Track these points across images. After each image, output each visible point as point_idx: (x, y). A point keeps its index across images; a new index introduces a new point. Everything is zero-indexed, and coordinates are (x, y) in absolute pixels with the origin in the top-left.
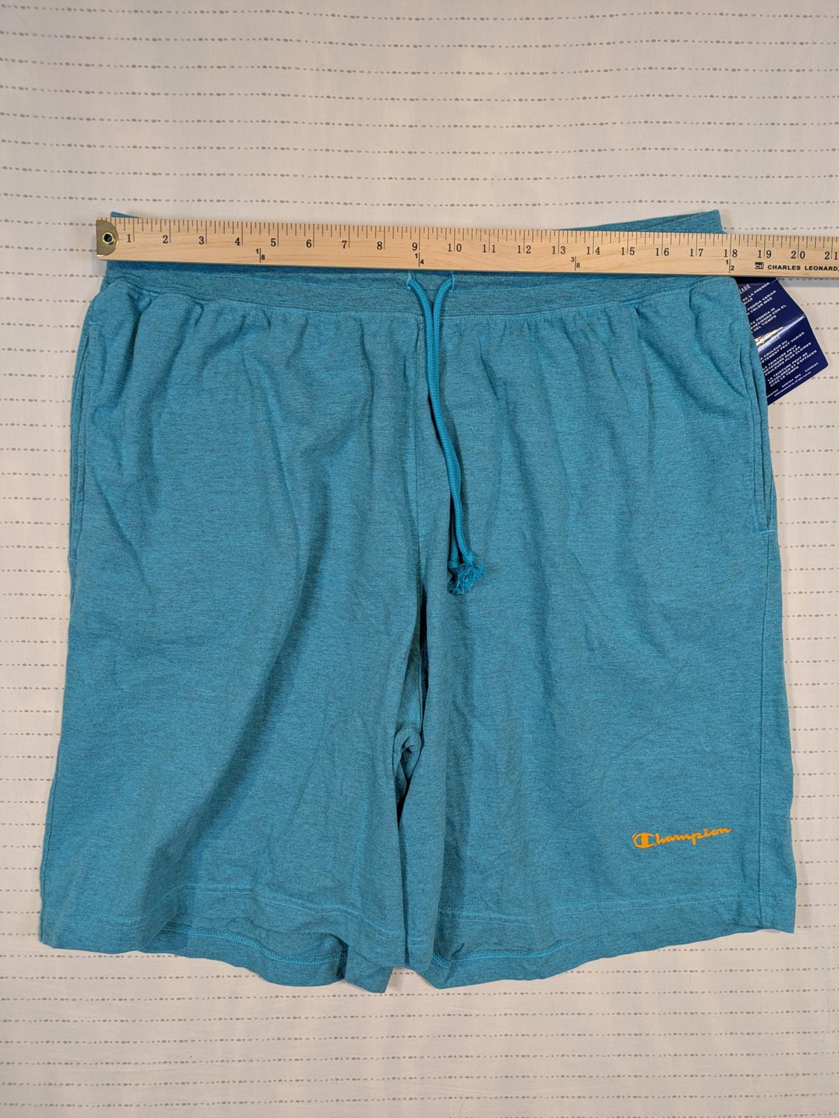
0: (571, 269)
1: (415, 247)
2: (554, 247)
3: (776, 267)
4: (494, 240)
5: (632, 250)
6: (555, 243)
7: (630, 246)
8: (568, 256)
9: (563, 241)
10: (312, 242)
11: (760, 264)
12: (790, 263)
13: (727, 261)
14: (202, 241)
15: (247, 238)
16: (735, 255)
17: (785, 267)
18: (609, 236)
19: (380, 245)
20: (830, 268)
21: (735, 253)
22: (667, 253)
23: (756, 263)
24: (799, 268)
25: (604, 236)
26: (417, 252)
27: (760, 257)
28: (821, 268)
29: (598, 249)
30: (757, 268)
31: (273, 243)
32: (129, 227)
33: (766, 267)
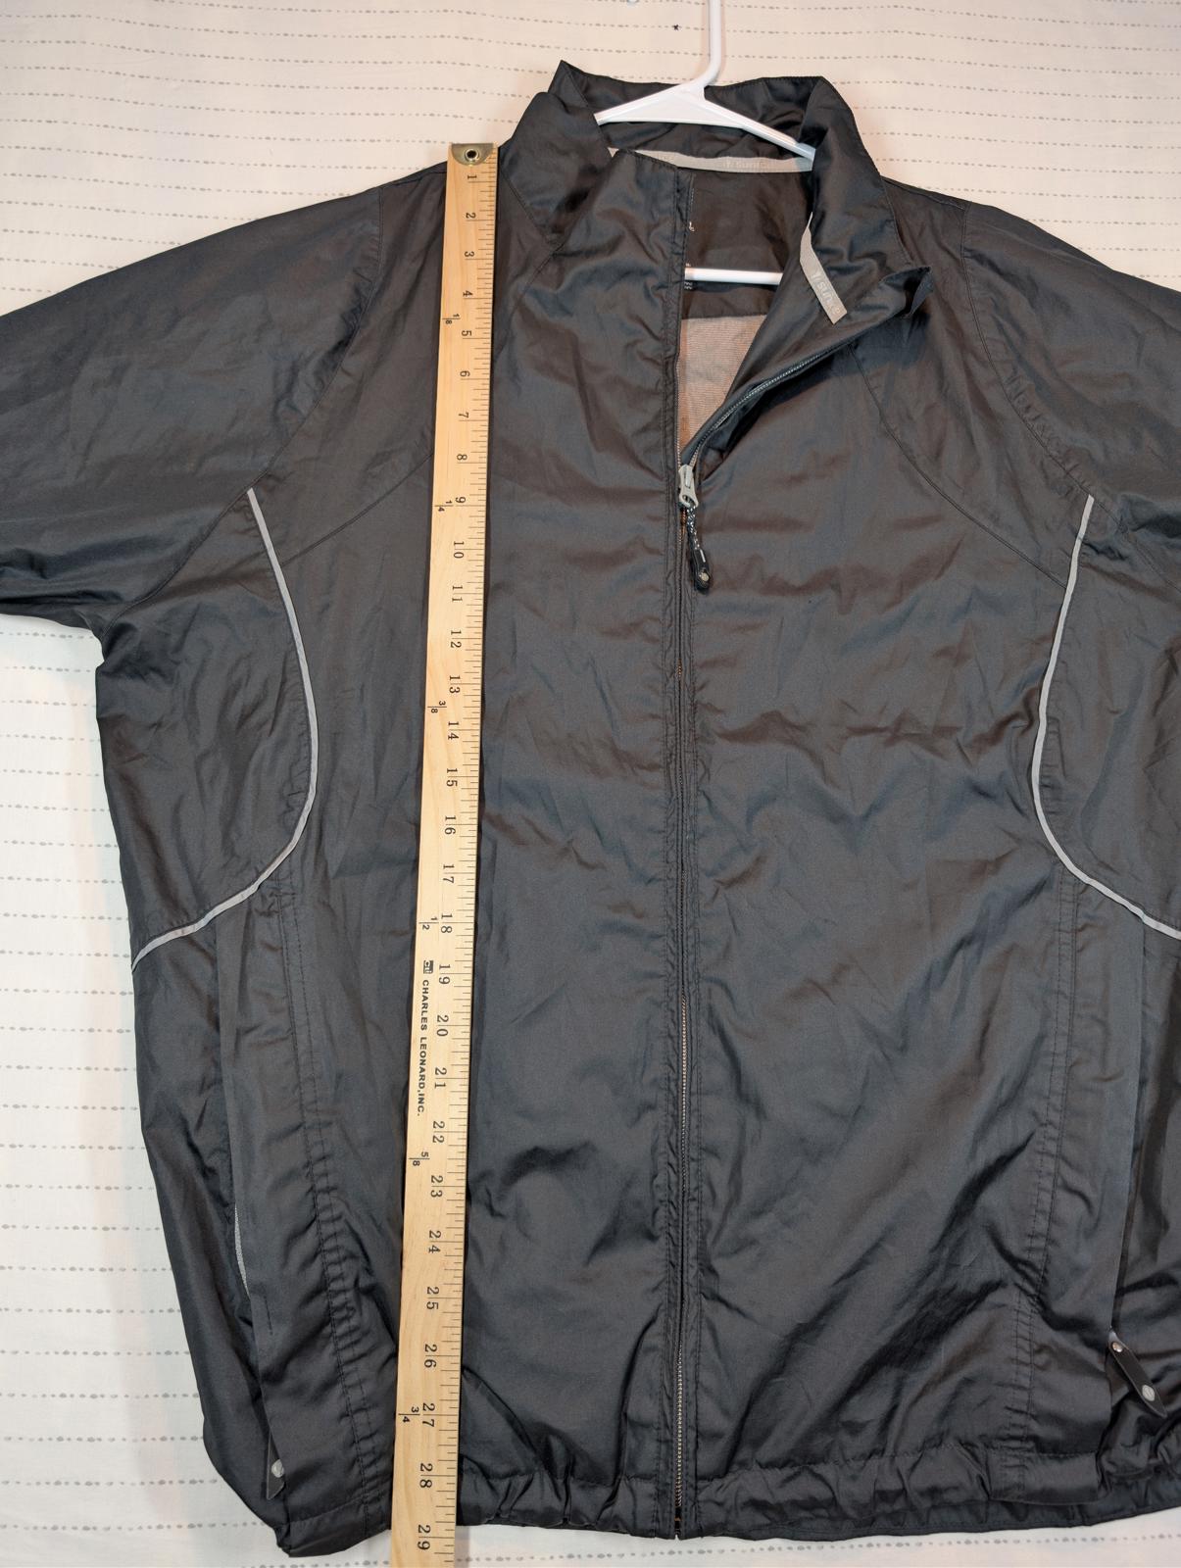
0: (431, 700)
1: (460, 501)
2: (459, 678)
3: (426, 992)
4: (468, 599)
5: (452, 783)
6: (465, 679)
7: (460, 780)
8: (447, 697)
9: (465, 690)
10: (467, 377)
11: (431, 969)
12: (431, 1016)
13: (436, 919)
14: (469, 255)
15: (472, 303)
16: (444, 929)
17: (425, 1006)
18: (473, 750)
19: (462, 457)
20: (422, 1077)
21: (447, 930)
22: (449, 831)
23: (432, 962)
24: (424, 1028)
25: (473, 745)
26: (454, 502)
27: (441, 967)
28: (423, 1062)
29: (457, 737)
30: (425, 964)
31: (466, 333)
32: (485, 177)
33: (427, 976)
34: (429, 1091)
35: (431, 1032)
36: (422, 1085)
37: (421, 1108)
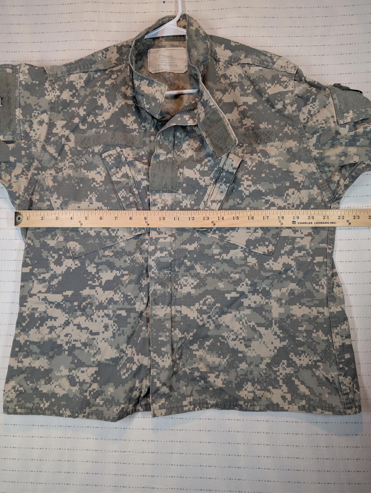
0: (211, 226)
2: (204, 217)
3: (301, 223)
4: (178, 215)
5: (238, 218)
8: (210, 221)
9: (208, 215)
10: (102, 218)
12: (308, 221)
13: (279, 221)
14: (57, 218)
15: (75, 217)
17: (305, 223)
18: (227, 212)
19: (131, 218)
20: (326, 223)
21: (283, 217)
22: (253, 218)
24: (312, 223)
26: (146, 220)
27: (294, 219)
28: (322, 223)
29: (223, 217)
30: (293, 223)
31: (86, 219)
32: (28, 214)
33: (297, 223)
34: (330, 221)
35: (313, 221)
36: (328, 223)
37: (335, 223)
